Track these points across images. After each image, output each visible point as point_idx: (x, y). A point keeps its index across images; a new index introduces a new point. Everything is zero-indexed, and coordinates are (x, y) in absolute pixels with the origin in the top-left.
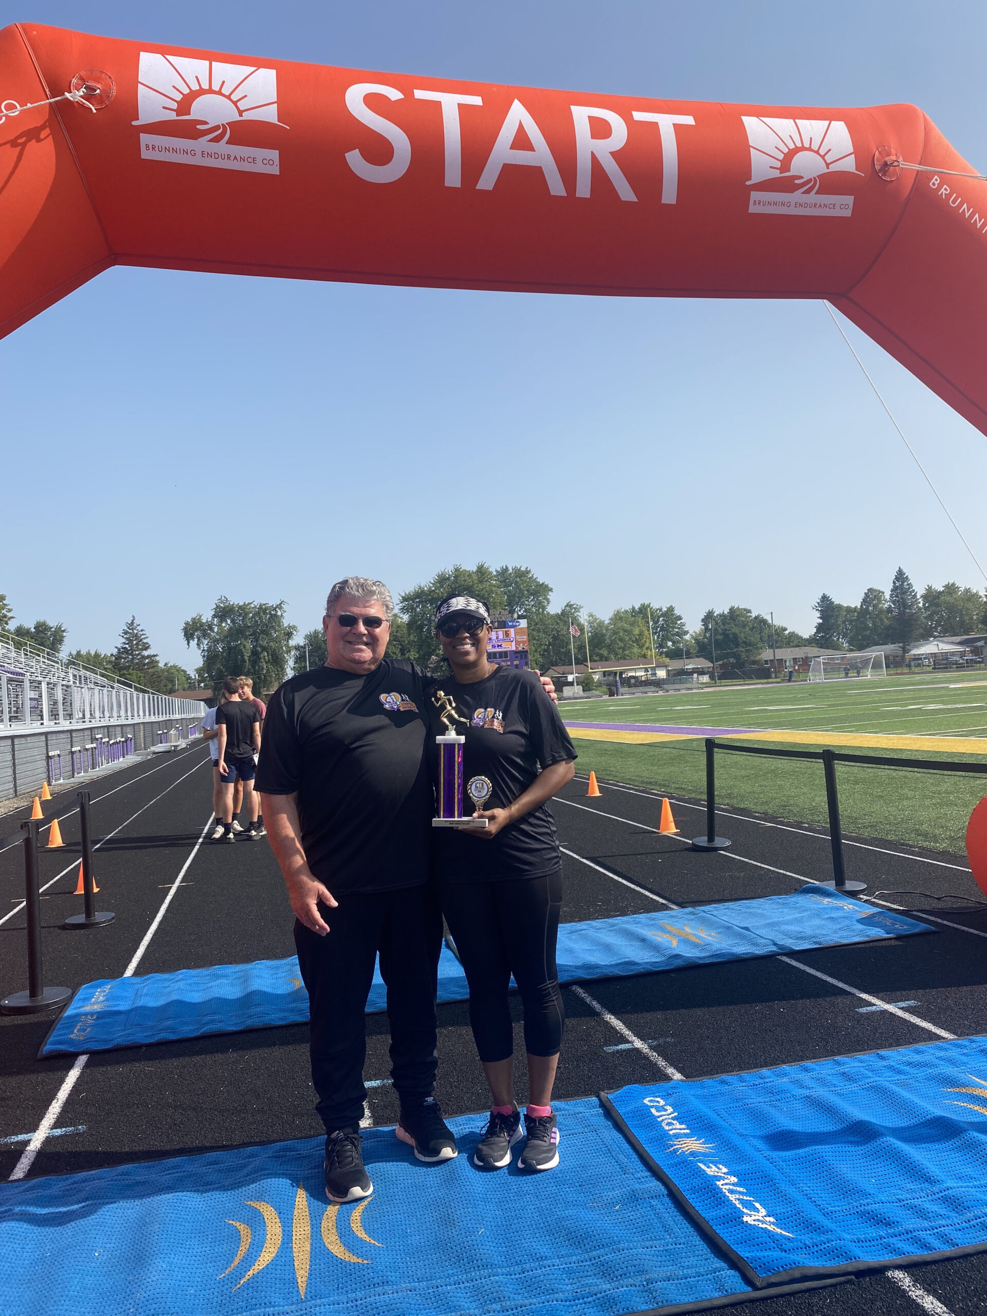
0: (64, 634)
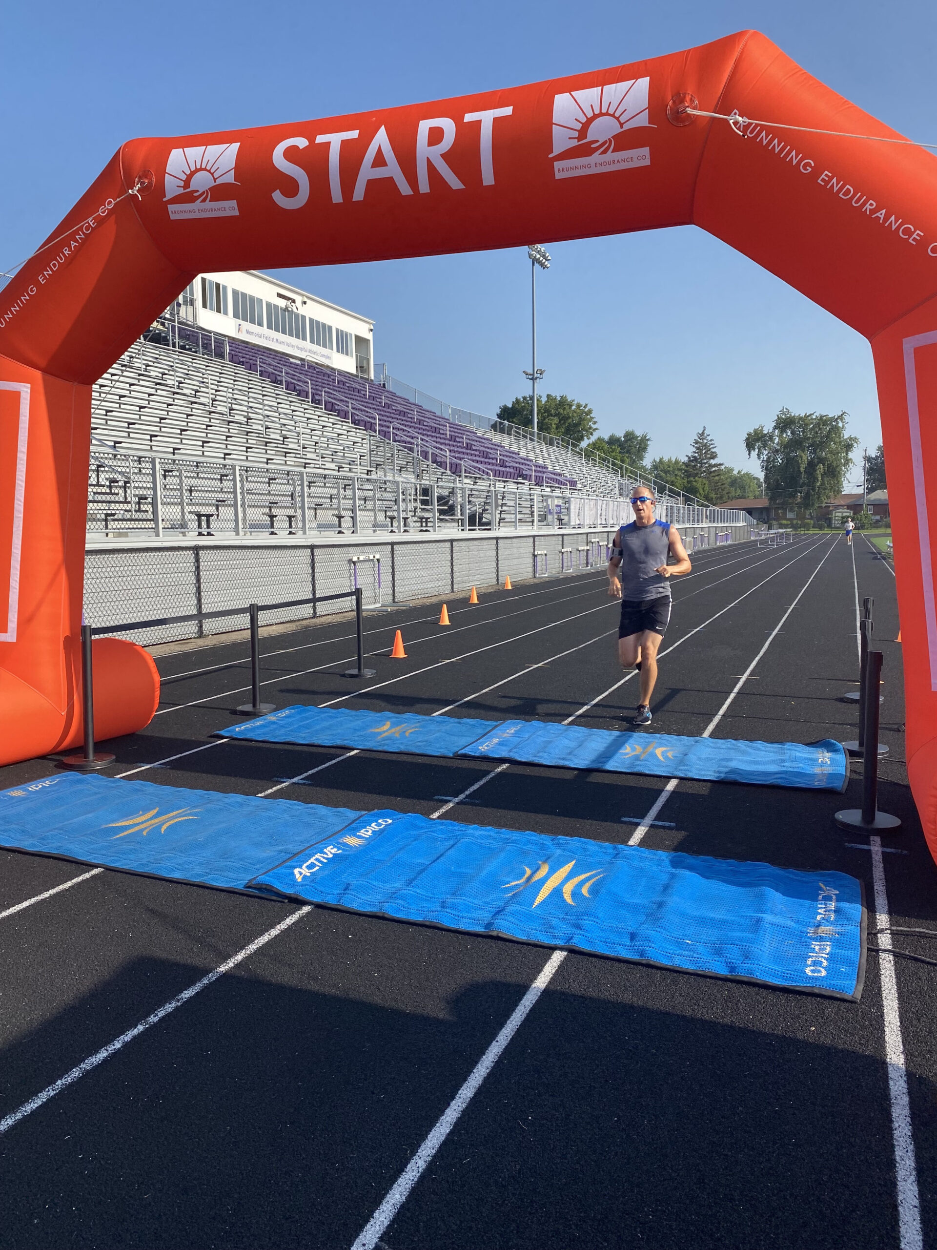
0: (649, 443)
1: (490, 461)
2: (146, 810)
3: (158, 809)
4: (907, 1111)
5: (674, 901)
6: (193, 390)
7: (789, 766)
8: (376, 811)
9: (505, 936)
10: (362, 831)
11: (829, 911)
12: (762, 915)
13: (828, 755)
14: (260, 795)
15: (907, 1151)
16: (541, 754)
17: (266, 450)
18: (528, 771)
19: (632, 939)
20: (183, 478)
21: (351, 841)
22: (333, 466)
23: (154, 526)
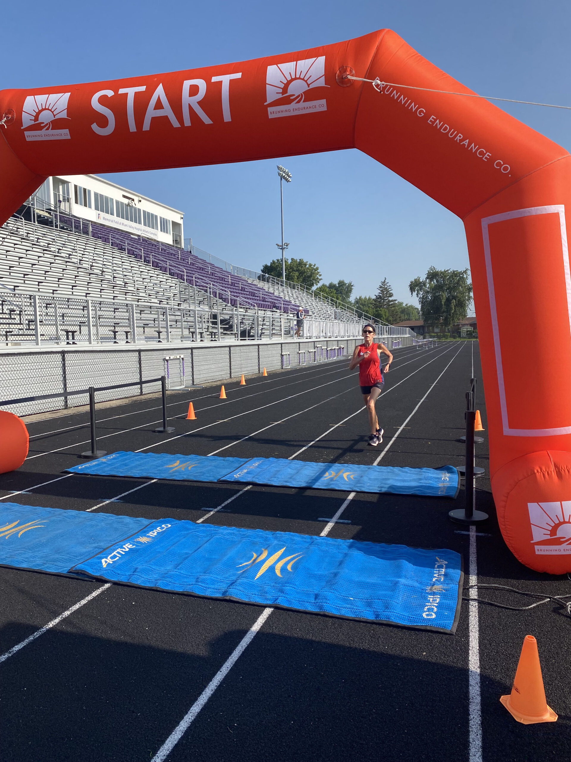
1: (256, 298)
2: (10, 522)
3: (19, 521)
4: (479, 707)
5: (345, 572)
6: (67, 254)
7: (424, 483)
8: (161, 519)
9: (235, 600)
10: (150, 533)
11: (440, 575)
12: (399, 579)
13: (448, 475)
14: (88, 510)
15: (477, 735)
16: (272, 479)
17: (114, 291)
18: (264, 489)
19: (315, 599)
20: (57, 308)
21: (143, 540)
22: (156, 301)
23: (35, 339)
